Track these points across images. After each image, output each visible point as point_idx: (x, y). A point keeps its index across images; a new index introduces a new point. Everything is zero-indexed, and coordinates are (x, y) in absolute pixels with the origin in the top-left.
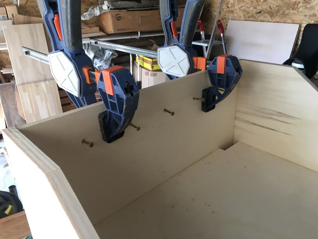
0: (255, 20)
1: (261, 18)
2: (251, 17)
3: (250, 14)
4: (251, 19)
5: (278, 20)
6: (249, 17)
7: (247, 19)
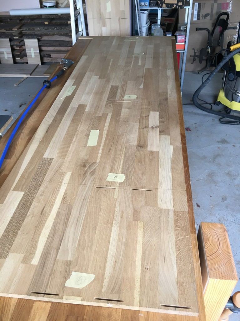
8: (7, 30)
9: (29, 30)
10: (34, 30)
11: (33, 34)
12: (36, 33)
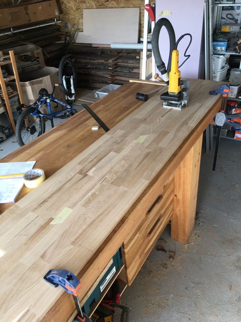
0: (105, 7)
1: (109, 5)
2: (101, 5)
3: (100, 3)
4: (102, 6)
5: (123, 6)
6: (99, 5)
7: (98, 7)
8: (105, 61)
9: (123, 62)
10: (127, 63)
11: (126, 66)
12: (129, 65)
